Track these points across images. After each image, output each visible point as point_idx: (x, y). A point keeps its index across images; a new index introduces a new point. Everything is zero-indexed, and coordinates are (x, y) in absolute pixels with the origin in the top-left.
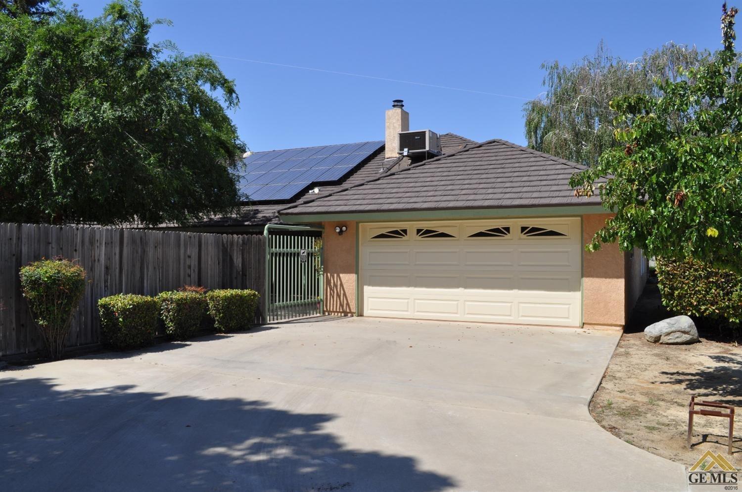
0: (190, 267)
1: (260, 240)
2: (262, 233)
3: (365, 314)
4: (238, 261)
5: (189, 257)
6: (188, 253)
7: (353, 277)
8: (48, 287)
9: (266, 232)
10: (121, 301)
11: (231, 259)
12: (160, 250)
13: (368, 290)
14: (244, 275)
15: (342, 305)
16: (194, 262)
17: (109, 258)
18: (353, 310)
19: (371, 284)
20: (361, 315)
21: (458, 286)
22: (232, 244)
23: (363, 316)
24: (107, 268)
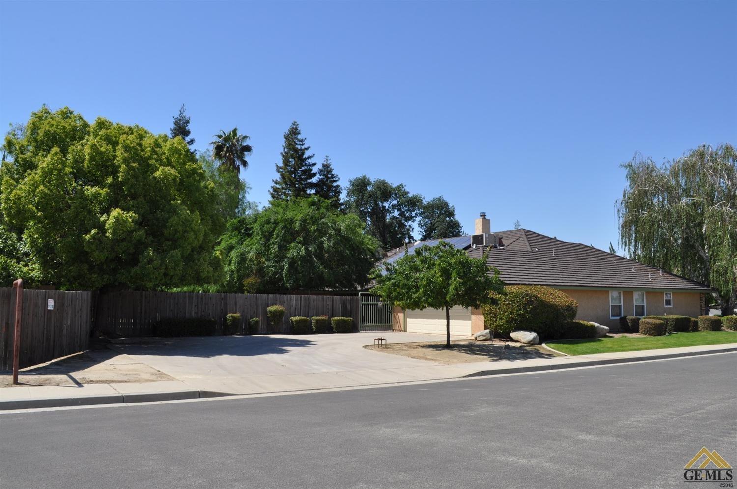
0: (328, 309)
1: (357, 298)
2: (358, 296)
3: (408, 331)
4: (349, 307)
5: (328, 305)
6: (328, 303)
7: (402, 314)
8: (274, 313)
9: (359, 295)
10: (296, 318)
11: (346, 306)
12: (316, 302)
13: (409, 320)
14: (351, 313)
15: (399, 327)
16: (330, 307)
17: (296, 305)
18: (403, 329)
19: (410, 318)
20: (405, 331)
21: (436, 319)
22: (346, 300)
23: (406, 332)
24: (295, 308)
